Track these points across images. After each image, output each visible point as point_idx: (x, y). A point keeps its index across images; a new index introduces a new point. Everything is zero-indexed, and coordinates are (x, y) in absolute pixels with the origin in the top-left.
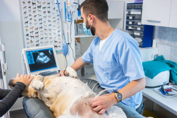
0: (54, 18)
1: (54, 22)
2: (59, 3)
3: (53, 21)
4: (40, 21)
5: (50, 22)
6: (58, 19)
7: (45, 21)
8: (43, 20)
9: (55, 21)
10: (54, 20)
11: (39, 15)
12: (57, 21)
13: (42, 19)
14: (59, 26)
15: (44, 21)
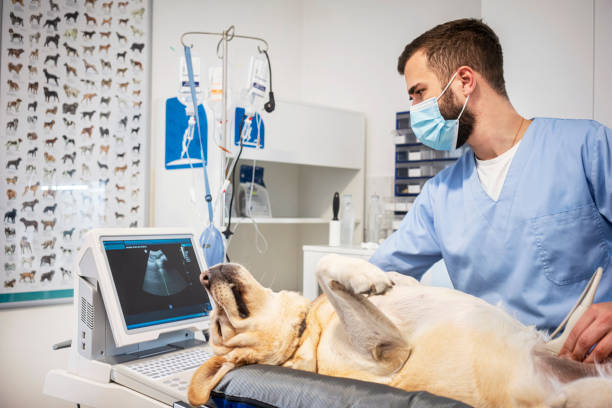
0: (122, 156)
1: (120, 173)
2: (197, 84)
3: (118, 169)
4: (69, 161)
5: (104, 169)
6: (137, 163)
7: (87, 164)
8: (80, 159)
9: (125, 168)
10: (122, 166)
11: (65, 137)
12: (132, 169)
13: (75, 154)
14: (135, 189)
15: (84, 165)
